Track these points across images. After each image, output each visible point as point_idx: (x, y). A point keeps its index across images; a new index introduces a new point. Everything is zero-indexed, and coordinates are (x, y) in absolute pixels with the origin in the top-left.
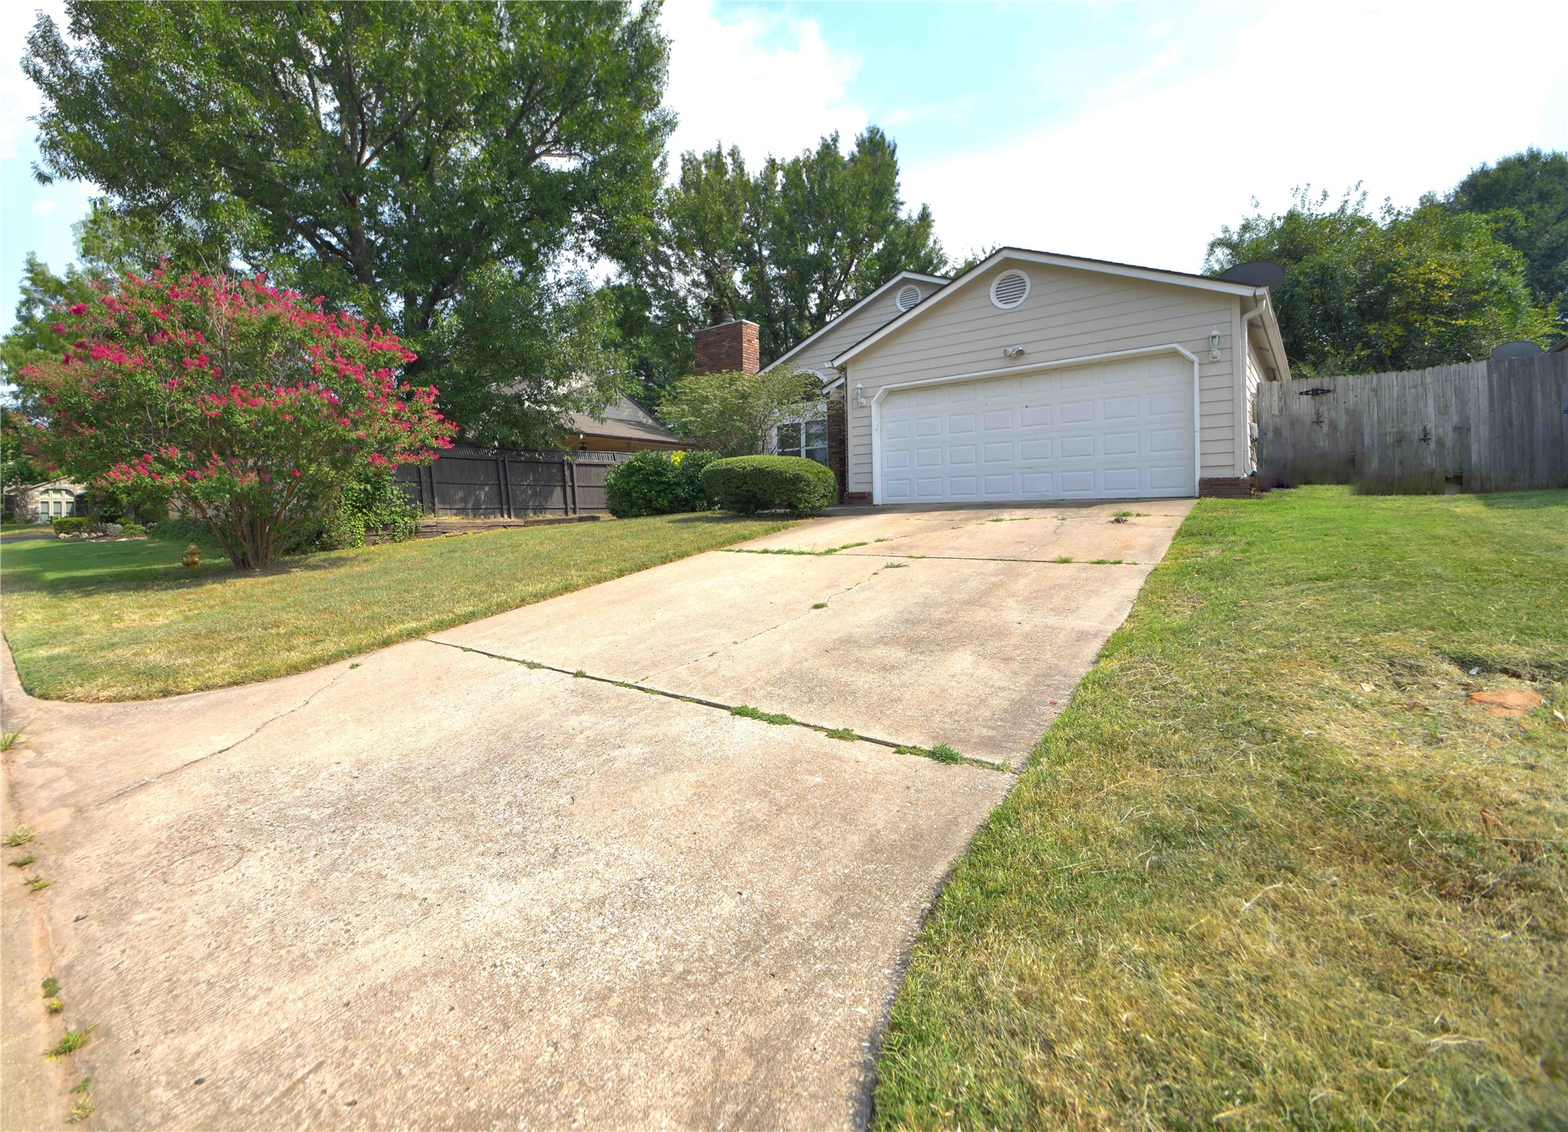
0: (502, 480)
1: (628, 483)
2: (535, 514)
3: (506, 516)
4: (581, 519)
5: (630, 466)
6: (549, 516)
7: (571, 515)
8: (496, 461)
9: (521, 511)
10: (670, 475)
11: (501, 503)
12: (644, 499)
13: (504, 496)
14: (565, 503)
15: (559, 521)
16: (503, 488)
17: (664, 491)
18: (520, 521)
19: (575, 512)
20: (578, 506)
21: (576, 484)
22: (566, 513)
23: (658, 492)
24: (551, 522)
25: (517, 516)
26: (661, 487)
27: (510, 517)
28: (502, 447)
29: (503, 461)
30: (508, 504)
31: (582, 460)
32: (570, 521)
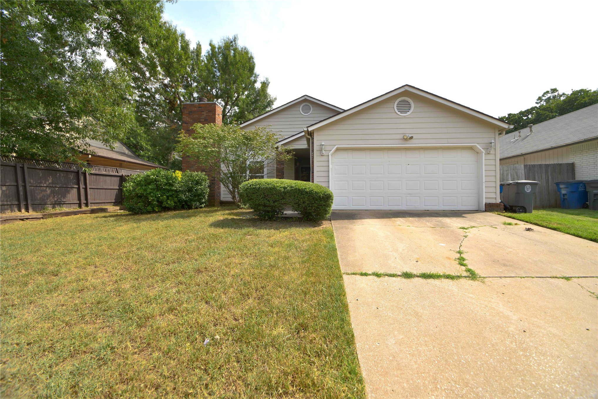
0: (20, 183)
1: (145, 190)
2: (53, 207)
3: (23, 211)
4: (93, 211)
5: (147, 178)
6: (65, 209)
7: (84, 208)
8: (15, 167)
9: (40, 206)
10: (177, 185)
11: (19, 200)
12: (158, 201)
13: (21, 193)
14: (79, 199)
15: (75, 213)
16: (21, 188)
17: (171, 196)
18: (39, 215)
19: (87, 205)
20: (89, 201)
21: (88, 187)
22: (80, 206)
23: (168, 197)
24: (67, 214)
25: (34, 210)
26: (170, 193)
27: (27, 210)
28: (20, 157)
29: (23, 168)
30: (26, 199)
31: (93, 172)
32: (84, 212)
